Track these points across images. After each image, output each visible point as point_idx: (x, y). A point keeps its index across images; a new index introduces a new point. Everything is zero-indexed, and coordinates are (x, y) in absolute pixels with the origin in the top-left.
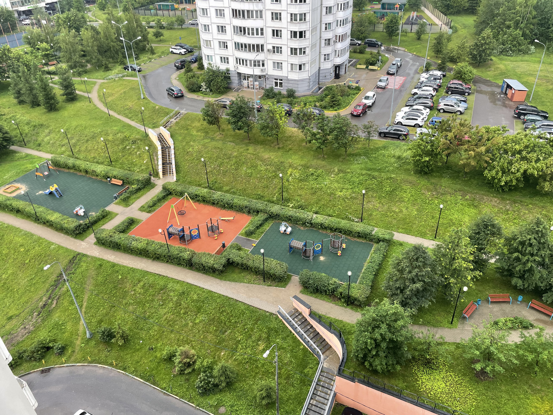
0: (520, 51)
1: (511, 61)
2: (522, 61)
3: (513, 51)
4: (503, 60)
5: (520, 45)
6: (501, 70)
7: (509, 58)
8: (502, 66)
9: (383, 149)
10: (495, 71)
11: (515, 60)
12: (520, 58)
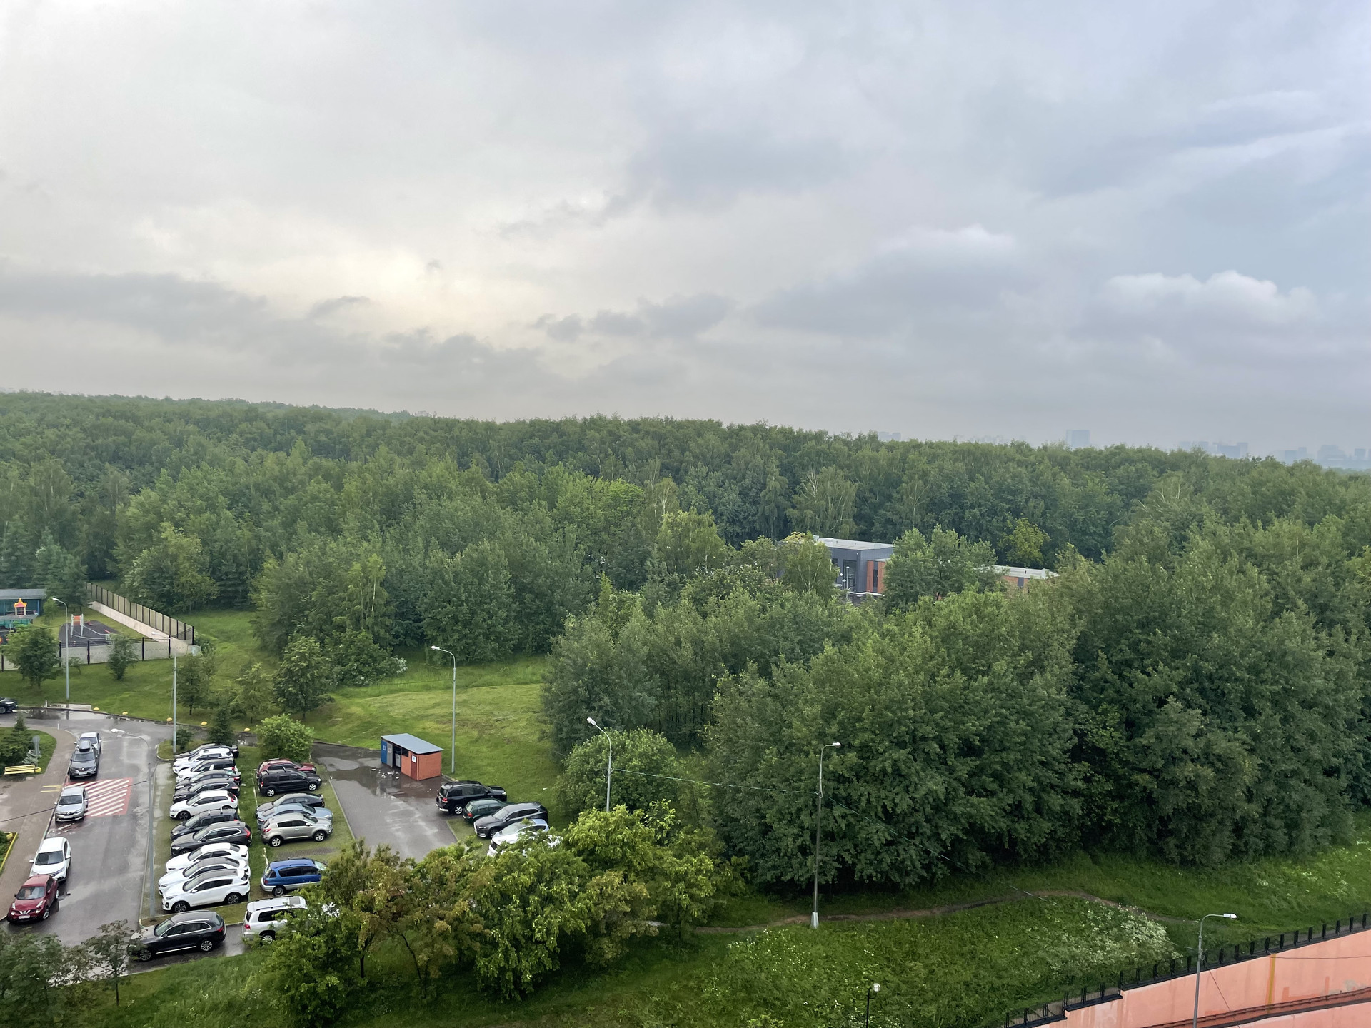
0: (379, 672)
1: (370, 696)
2: (392, 692)
3: (367, 675)
4: (351, 696)
5: (375, 660)
6: (359, 718)
7: (363, 689)
8: (355, 710)
9: (168, 997)
10: (346, 724)
11: (377, 692)
12: (384, 686)
